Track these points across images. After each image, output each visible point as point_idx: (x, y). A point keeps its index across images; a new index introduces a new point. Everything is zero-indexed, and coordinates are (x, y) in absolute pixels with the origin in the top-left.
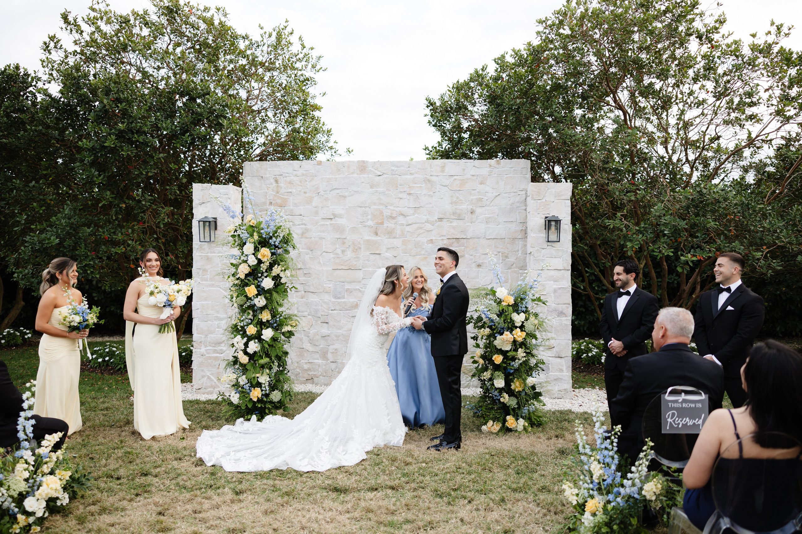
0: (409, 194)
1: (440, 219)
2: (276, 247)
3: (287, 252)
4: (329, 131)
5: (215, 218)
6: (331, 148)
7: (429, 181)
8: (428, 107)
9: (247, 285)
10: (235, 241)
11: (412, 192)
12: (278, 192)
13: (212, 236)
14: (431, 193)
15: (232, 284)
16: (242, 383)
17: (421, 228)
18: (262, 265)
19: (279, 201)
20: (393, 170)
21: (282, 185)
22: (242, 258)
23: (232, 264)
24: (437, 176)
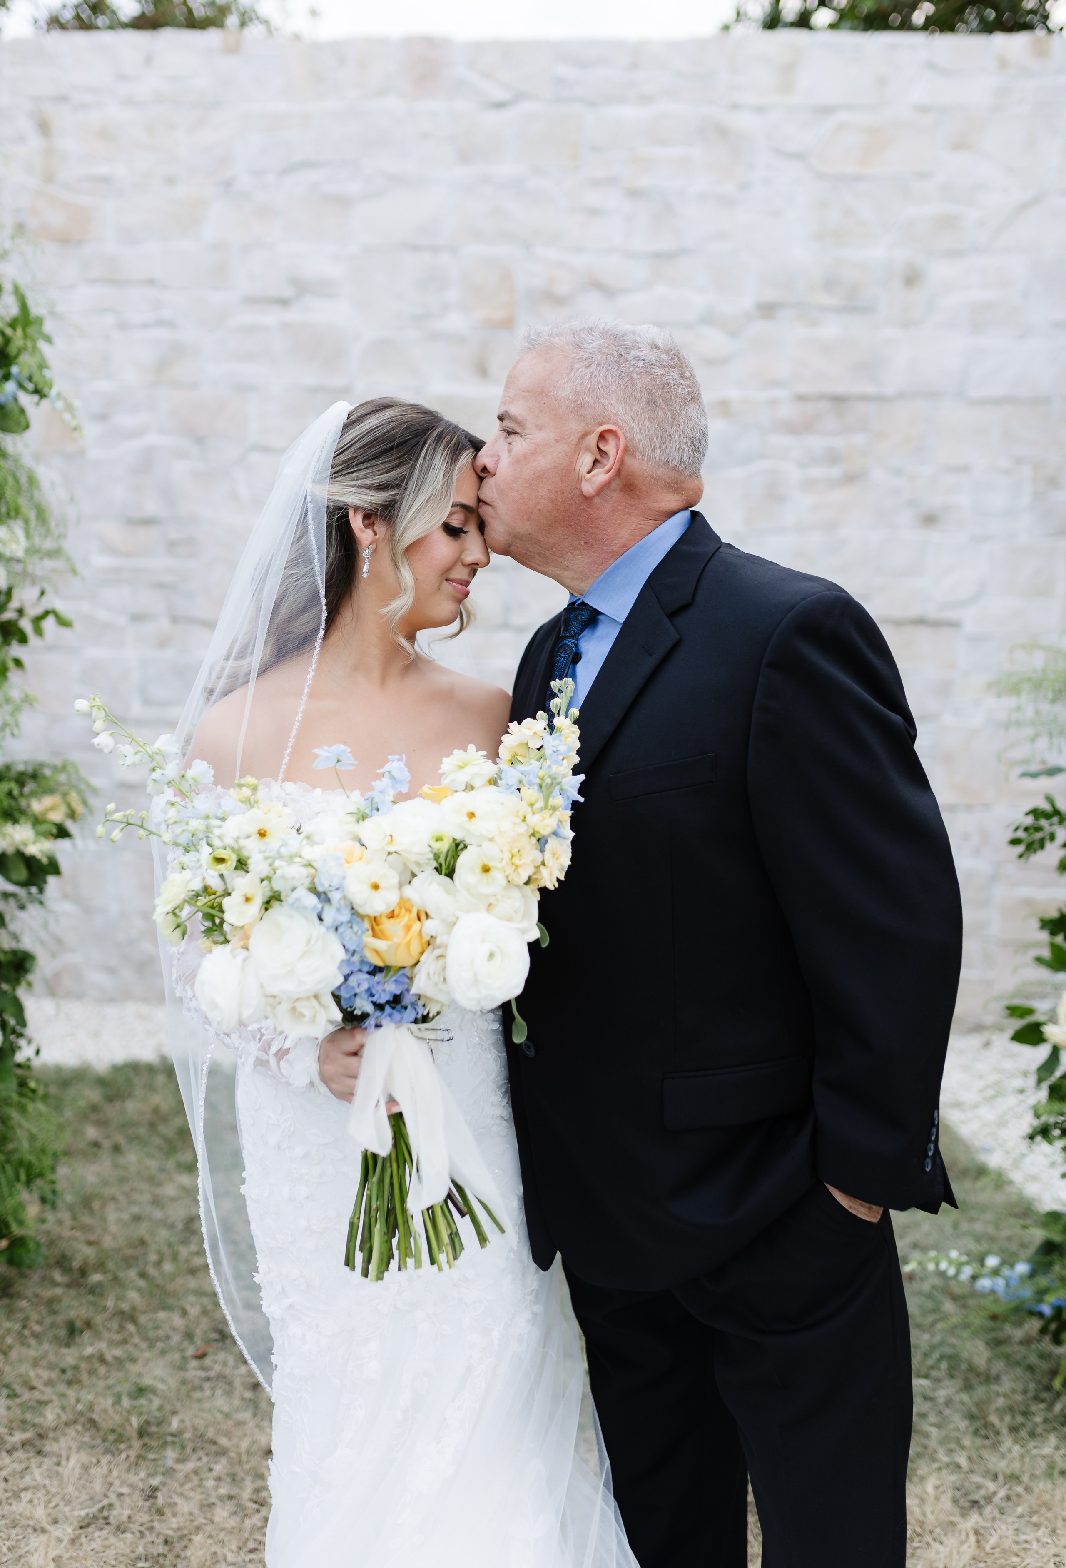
0: (634, 194)
1: (768, 310)
11: (643, 183)
14: (729, 188)
19: (56, 219)
20: (560, 80)
21: (66, 143)
24: (760, 110)
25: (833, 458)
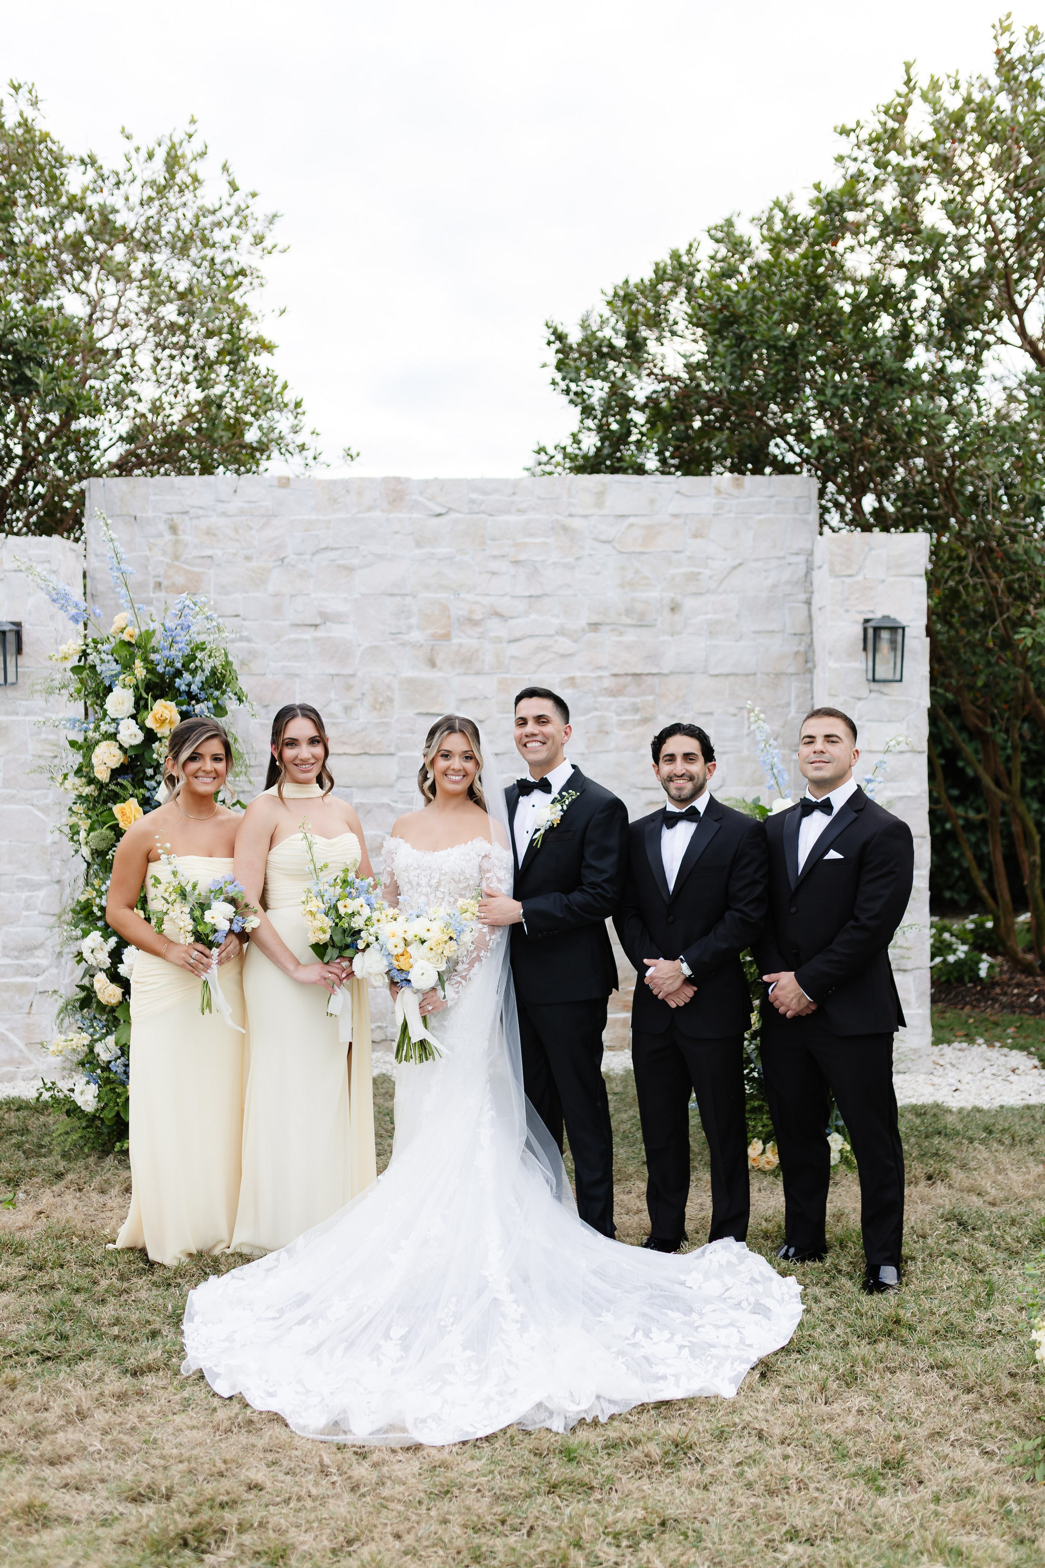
0: (516, 563)
1: (595, 626)
2: (191, 697)
3: (220, 710)
4: (298, 405)
5: (18, 624)
6: (302, 448)
7: (565, 529)
8: (549, 343)
9: (116, 798)
10: (82, 681)
11: (522, 557)
12: (177, 558)
13: (11, 669)
14: (570, 560)
15: (73, 795)
16: (104, 1057)
17: (545, 649)
18: (156, 745)
19: (180, 580)
20: (473, 502)
21: (186, 537)
22: (104, 727)
23: (73, 744)
24: (586, 516)
25: (636, 709)
